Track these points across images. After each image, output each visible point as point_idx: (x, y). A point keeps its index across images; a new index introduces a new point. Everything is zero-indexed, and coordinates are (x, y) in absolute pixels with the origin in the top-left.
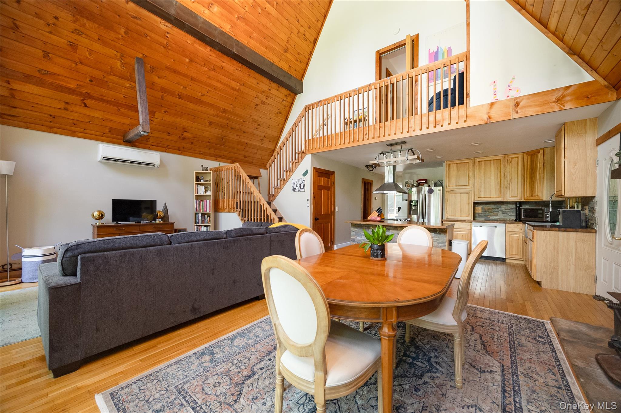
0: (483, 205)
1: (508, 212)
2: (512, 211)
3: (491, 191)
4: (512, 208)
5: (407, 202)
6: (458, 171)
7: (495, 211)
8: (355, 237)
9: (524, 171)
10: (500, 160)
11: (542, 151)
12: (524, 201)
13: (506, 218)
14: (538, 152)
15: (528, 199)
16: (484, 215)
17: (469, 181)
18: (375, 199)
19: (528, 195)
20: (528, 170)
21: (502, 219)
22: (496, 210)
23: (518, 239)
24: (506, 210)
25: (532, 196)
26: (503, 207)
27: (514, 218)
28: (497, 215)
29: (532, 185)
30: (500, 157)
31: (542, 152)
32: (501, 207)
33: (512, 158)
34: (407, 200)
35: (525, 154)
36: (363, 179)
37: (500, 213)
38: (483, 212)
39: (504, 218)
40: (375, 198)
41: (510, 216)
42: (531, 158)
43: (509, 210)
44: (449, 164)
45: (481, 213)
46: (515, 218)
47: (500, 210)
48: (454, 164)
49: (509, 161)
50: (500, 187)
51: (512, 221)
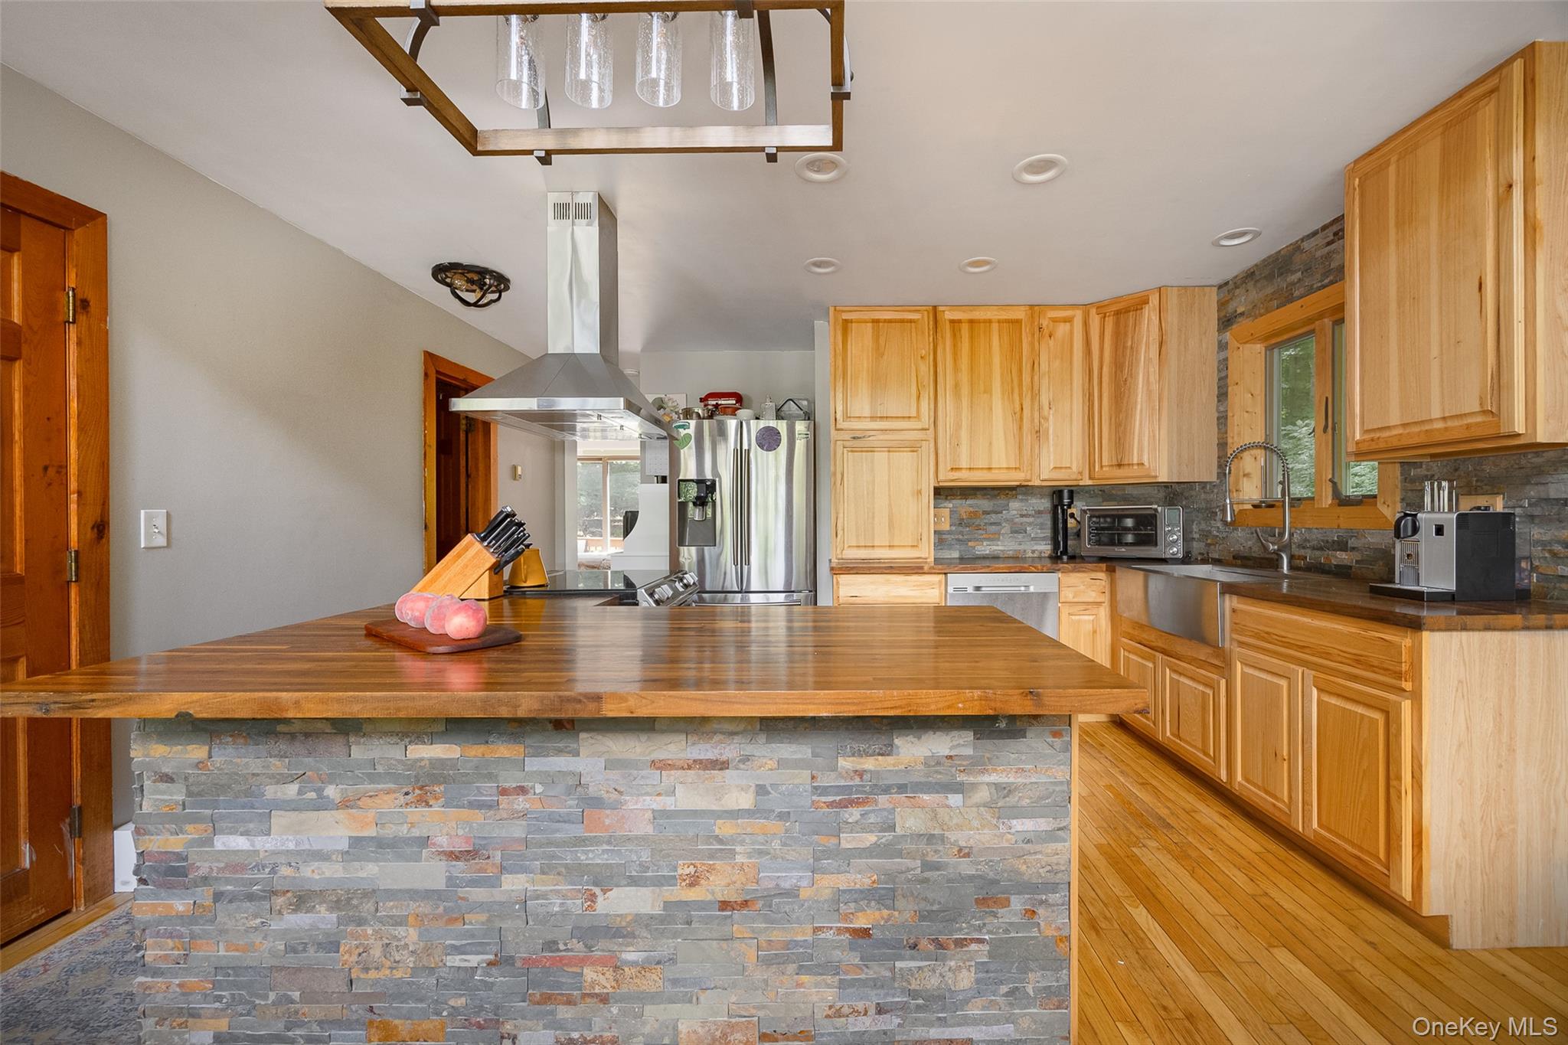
0: (954, 501)
1: (1030, 524)
2: (1039, 521)
3: (990, 444)
4: (1040, 512)
5: (666, 486)
6: (879, 352)
7: (992, 524)
8: (192, 832)
9: (1090, 371)
10: (1018, 322)
11: (1154, 300)
12: (1090, 482)
13: (1022, 547)
14: (1139, 303)
15: (1107, 475)
16: (958, 540)
17: (919, 397)
18: (515, 476)
19: (1105, 462)
20: (1105, 370)
21: (1011, 553)
22: (994, 518)
23: (1095, 632)
24: (1025, 519)
25: (1120, 465)
26: (1015, 505)
27: (1046, 548)
28: (994, 538)
29: (1118, 425)
30: (1020, 314)
31: (1156, 303)
32: (1006, 507)
33: (1055, 320)
34: (664, 480)
35: (1093, 311)
36: (430, 357)
37: (1006, 528)
38: (954, 528)
39: (1017, 547)
40: (515, 468)
41: (1033, 539)
42: (1117, 324)
43: (1031, 520)
44: (846, 321)
45: (949, 533)
46: (1049, 547)
47: (1007, 520)
48: (866, 322)
49: (1046, 332)
50: (1020, 428)
51: (1040, 558)
